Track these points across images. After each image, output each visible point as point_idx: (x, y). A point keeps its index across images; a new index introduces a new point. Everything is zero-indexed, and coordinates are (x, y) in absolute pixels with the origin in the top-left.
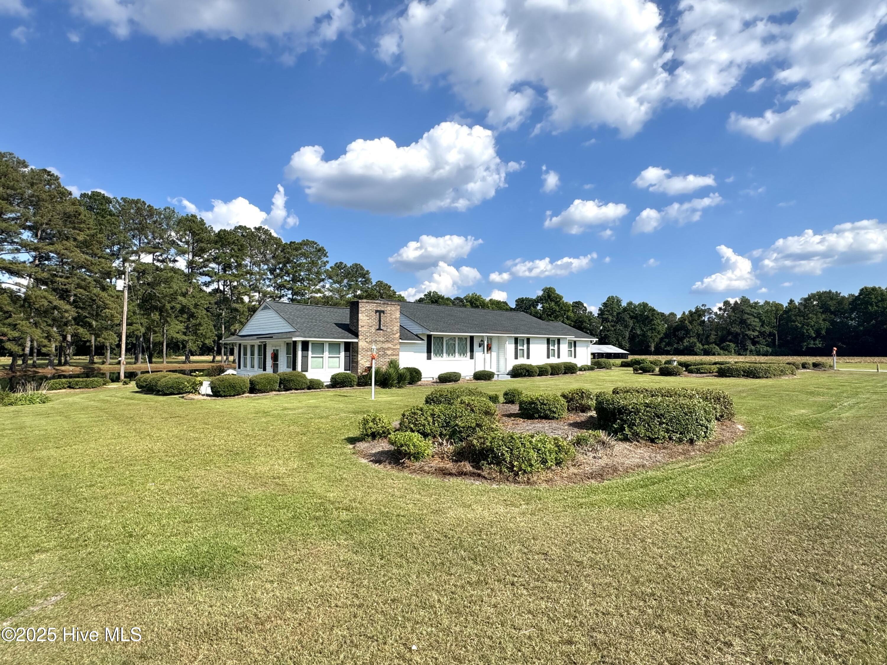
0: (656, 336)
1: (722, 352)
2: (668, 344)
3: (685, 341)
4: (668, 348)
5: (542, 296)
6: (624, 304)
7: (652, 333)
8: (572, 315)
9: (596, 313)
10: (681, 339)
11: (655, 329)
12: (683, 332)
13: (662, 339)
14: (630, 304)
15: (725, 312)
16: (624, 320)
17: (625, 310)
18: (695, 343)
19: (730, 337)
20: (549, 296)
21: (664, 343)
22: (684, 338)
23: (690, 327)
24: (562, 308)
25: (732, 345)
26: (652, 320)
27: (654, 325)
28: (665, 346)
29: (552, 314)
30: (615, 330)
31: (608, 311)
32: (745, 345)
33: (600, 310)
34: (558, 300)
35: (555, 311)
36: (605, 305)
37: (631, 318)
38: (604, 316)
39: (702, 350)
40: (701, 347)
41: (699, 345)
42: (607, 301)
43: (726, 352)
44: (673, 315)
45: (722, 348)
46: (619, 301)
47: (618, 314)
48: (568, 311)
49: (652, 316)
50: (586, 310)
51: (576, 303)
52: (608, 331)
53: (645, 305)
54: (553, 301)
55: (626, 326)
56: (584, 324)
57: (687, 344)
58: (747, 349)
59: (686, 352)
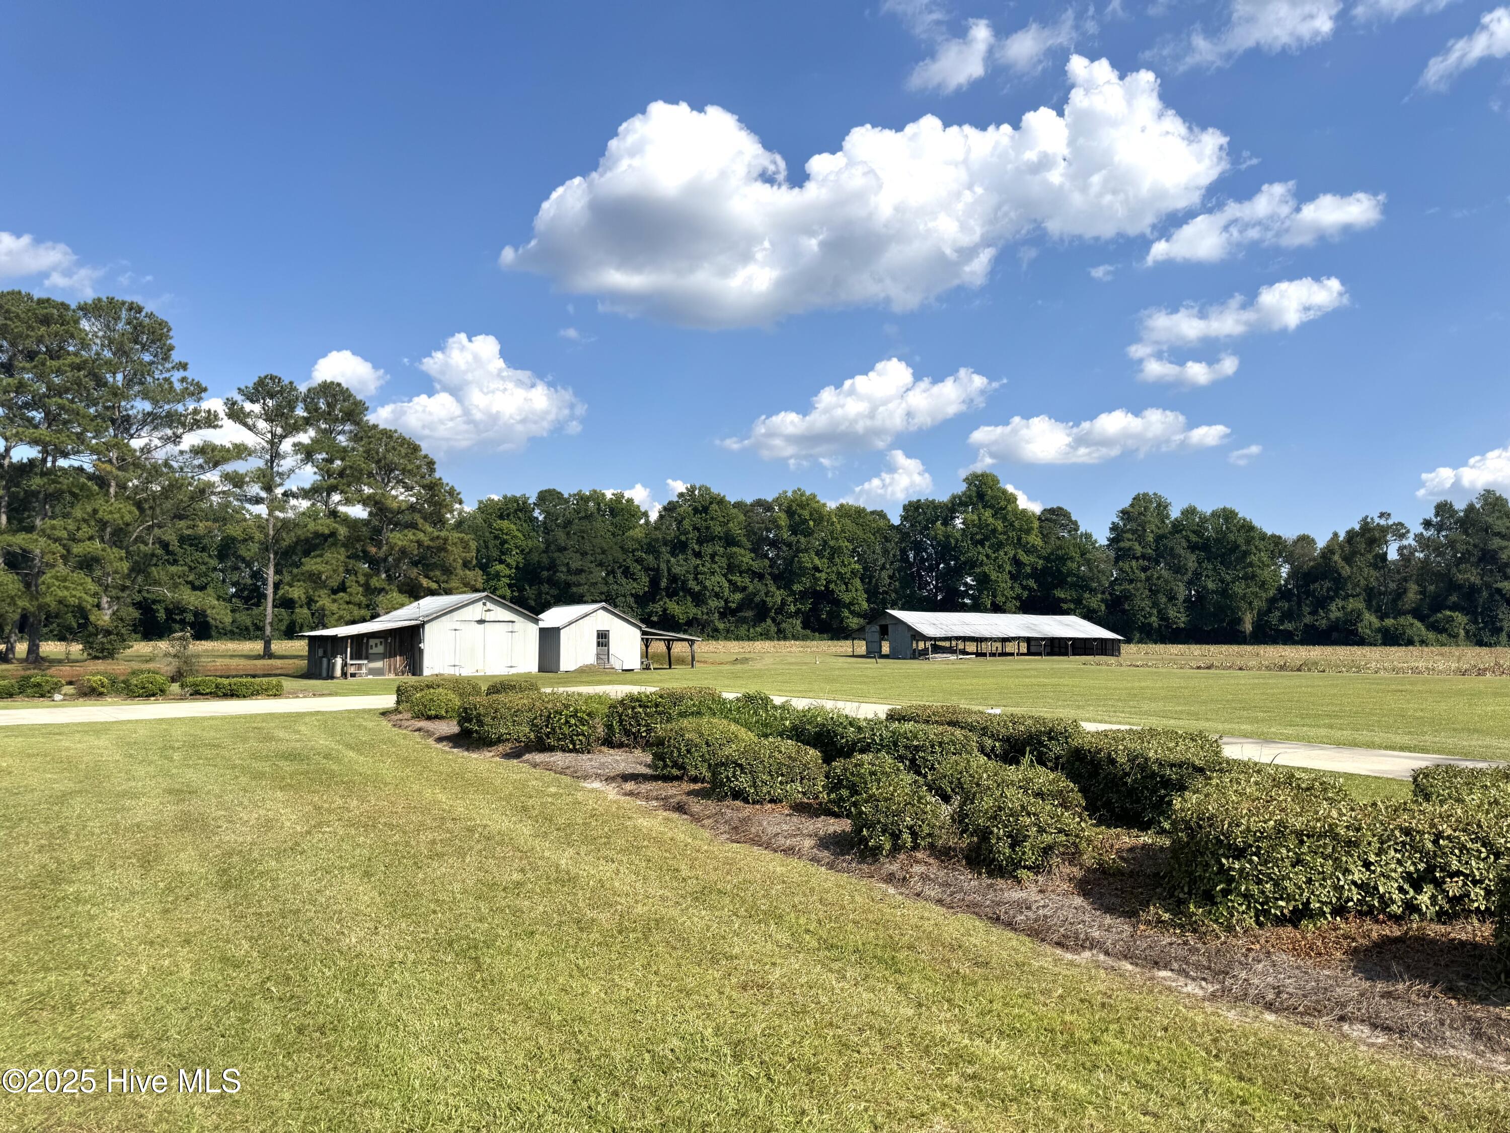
0: (1256, 595)
1: (1431, 635)
2: (1288, 616)
3: (1333, 607)
4: (1288, 626)
5: (964, 494)
6: (1175, 513)
7: (1248, 586)
8: (1038, 542)
9: (1102, 537)
10: (1322, 603)
11: (1253, 576)
12: (1327, 584)
13: (1272, 601)
14: (1189, 512)
15: (1439, 532)
16: (1173, 555)
17: (1177, 527)
18: (1360, 614)
19: (1454, 598)
20: (981, 496)
21: (1278, 614)
22: (1332, 599)
23: (1346, 571)
24: (1012, 525)
25: (1460, 618)
26: (1246, 554)
27: (1251, 565)
28: (1281, 621)
29: (987, 538)
30: (1148, 579)
31: (1134, 532)
32: (1494, 619)
33: (1114, 528)
34: (1003, 503)
35: (994, 531)
36: (1125, 514)
37: (1193, 547)
38: (1122, 544)
39: (1379, 630)
40: (1376, 623)
41: (1370, 618)
42: (1132, 505)
43: (1443, 637)
44: (1305, 540)
45: (1434, 627)
46: (1162, 507)
47: (1159, 538)
48: (1028, 531)
49: (1248, 542)
50: (1076, 530)
51: (1052, 511)
52: (1131, 581)
53: (1228, 515)
54: (992, 507)
55: (1178, 570)
56: (1069, 564)
57: (1339, 614)
58: (1501, 629)
59: (1335, 635)
